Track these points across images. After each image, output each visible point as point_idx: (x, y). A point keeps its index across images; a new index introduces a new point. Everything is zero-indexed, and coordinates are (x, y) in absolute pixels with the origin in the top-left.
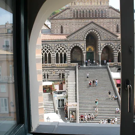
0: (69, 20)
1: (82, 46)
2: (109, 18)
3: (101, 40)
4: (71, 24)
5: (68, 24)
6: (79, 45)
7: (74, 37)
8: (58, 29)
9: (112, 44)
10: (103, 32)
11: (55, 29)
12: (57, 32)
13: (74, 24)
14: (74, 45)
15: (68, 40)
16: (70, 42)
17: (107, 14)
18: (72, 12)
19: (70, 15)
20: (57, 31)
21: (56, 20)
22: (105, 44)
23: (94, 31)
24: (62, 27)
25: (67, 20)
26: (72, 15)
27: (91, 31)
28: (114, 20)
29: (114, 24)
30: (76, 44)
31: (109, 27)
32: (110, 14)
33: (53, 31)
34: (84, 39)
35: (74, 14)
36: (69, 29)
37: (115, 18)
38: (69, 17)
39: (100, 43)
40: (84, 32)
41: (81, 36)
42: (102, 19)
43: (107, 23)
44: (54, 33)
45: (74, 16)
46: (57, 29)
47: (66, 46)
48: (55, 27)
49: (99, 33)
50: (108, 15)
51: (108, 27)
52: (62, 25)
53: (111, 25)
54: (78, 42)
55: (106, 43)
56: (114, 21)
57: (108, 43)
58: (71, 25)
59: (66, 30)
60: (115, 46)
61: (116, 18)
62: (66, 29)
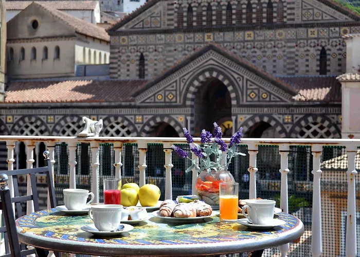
0: (163, 36)
1: (177, 124)
2: (292, 26)
3: (239, 105)
4: (169, 48)
5: (160, 50)
6: (170, 120)
7: (154, 95)
8: (131, 65)
9: (275, 120)
10: (247, 80)
11: (122, 65)
12: (128, 75)
13: (180, 49)
14: (154, 119)
15: (138, 103)
16: (143, 111)
17: (289, 11)
18: (173, 9)
19: (169, 20)
20: (128, 70)
21: (125, 37)
22: (252, 119)
23: (218, 76)
24: (142, 59)
25: (158, 35)
26: (172, 20)
27: (207, 74)
28: (313, 33)
29: (312, 45)
30: (162, 116)
31: (293, 55)
32: (298, 12)
33: (115, 71)
34: (184, 102)
35: (180, 16)
36: (165, 64)
37: (312, 26)
38: (164, 27)
39: (236, 115)
40: (186, 77)
41: (176, 90)
42: (269, 28)
43: (286, 42)
44: (119, 76)
45: (180, 21)
46: (128, 65)
47: (130, 124)
48: (124, 57)
49: (231, 83)
50: (292, 17)
51: (289, 55)
52: (142, 50)
53: (302, 50)
54: (167, 111)
55: (255, 115)
56: (310, 36)
57: (261, 116)
58: (170, 51)
59: (156, 67)
60: (285, 126)
61: (318, 25)
62: (155, 64)
